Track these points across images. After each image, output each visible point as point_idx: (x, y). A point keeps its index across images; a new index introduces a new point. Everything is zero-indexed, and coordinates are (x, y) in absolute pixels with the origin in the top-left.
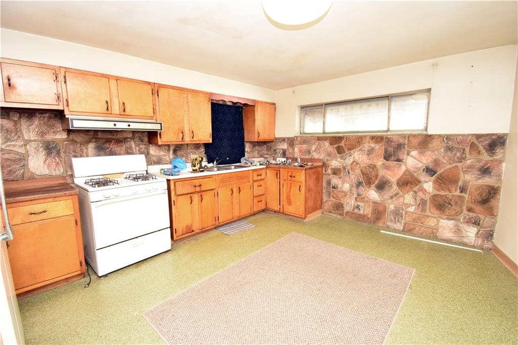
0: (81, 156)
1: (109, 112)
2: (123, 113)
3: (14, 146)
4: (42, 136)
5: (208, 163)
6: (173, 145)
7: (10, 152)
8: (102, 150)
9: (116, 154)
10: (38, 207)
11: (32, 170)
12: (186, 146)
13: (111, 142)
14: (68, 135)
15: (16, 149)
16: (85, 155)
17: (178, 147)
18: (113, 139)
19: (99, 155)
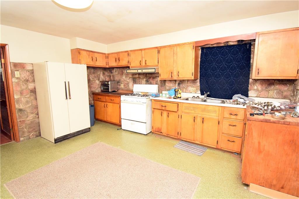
0: (141, 84)
1: (141, 65)
2: (146, 65)
3: (127, 79)
4: (133, 76)
5: (201, 95)
6: (178, 80)
7: (126, 81)
8: (148, 82)
9: (152, 84)
10: (112, 98)
11: (130, 88)
12: (187, 81)
13: (151, 78)
14: (139, 75)
15: (127, 80)
16: (142, 84)
17: (181, 82)
18: (151, 77)
19: (146, 84)
